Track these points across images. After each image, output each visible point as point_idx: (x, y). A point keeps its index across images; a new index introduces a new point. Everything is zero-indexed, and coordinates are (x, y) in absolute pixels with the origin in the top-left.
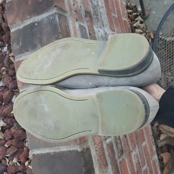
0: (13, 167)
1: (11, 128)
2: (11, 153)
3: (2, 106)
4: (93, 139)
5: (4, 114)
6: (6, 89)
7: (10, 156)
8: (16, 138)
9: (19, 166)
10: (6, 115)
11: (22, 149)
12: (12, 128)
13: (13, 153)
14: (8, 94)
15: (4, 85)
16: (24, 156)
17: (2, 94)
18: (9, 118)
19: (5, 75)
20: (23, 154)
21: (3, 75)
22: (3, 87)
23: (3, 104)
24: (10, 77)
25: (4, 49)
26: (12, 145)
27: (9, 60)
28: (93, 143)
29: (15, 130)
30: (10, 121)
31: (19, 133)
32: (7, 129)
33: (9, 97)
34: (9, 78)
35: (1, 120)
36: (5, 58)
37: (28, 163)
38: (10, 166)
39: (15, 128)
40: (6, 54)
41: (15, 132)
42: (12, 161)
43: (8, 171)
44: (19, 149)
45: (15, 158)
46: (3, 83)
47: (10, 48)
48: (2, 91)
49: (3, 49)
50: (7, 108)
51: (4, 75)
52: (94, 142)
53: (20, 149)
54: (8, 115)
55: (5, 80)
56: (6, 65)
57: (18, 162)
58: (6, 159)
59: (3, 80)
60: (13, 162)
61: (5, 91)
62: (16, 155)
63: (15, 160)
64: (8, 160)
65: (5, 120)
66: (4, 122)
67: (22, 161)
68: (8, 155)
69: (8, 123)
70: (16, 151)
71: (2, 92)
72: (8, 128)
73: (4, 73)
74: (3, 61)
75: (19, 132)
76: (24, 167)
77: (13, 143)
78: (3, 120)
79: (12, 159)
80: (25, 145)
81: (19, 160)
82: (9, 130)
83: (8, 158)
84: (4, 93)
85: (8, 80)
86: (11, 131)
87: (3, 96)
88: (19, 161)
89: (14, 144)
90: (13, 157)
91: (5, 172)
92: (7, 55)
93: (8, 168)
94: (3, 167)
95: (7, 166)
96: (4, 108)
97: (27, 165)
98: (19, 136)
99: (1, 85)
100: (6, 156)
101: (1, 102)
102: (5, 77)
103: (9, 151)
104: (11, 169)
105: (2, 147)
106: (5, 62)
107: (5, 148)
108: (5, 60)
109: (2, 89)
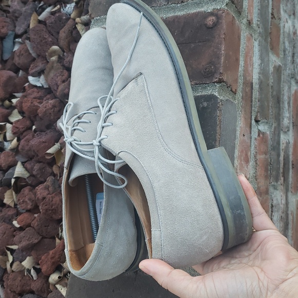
0: (19, 279)
1: (37, 185)
2: (24, 243)
3: (29, 131)
5: (30, 150)
6: (48, 96)
7: (18, 248)
8: (44, 211)
9: (35, 279)
10: (33, 153)
11: (51, 240)
12: (41, 186)
13: (28, 245)
14: (50, 106)
15: (45, 87)
16: (53, 260)
17: (36, 104)
18: (40, 162)
19: (55, 65)
20: (51, 252)
21: (50, 63)
22: (44, 91)
23: (34, 127)
24: (65, 71)
25: (67, 8)
26: (29, 225)
27: (72, 32)
29: (45, 193)
30: (40, 169)
31: (53, 202)
32: (28, 187)
33: (52, 114)
34: (62, 72)
35: (19, 164)
36: (65, 26)
37: (59, 277)
38: (14, 274)
39: (47, 188)
40: (70, 18)
41: (44, 198)
42: (21, 262)
43: (5, 284)
44: (43, 238)
45: (28, 258)
46: (46, 80)
47: (81, 6)
48: (39, 99)
49: (65, 7)
50: (41, 138)
51: (53, 62)
53: (47, 241)
54: (37, 156)
55: (52, 75)
56: (62, 42)
57: (34, 268)
58: (6, 255)
59: (49, 73)
60: (23, 266)
61: (45, 99)
62: (33, 252)
63: (27, 263)
64: (11, 258)
65: (28, 165)
66: (24, 169)
67: (44, 269)
68: (14, 247)
69: (34, 173)
70: (36, 241)
71: (38, 101)
72: (31, 185)
73: (54, 58)
74: (58, 33)
75: (54, 199)
76: (45, 285)
77: (33, 222)
78: (23, 163)
79: (21, 258)
80: (60, 234)
81: (38, 264)
82: (30, 190)
83: (12, 254)
84: (41, 103)
85: (58, 75)
86: (35, 194)
87: (37, 110)
88: (38, 267)
89: (35, 224)
90: (24, 253)
92: (71, 20)
93: (6, 275)
95: (6, 269)
96: (33, 137)
97: (54, 282)
98: (52, 210)
99: (39, 84)
100: (9, 247)
101: (28, 123)
102: (53, 67)
103: (21, 238)
104: (14, 280)
105: (7, 225)
106: (63, 34)
107: (12, 229)
108: (63, 30)
109: (40, 93)
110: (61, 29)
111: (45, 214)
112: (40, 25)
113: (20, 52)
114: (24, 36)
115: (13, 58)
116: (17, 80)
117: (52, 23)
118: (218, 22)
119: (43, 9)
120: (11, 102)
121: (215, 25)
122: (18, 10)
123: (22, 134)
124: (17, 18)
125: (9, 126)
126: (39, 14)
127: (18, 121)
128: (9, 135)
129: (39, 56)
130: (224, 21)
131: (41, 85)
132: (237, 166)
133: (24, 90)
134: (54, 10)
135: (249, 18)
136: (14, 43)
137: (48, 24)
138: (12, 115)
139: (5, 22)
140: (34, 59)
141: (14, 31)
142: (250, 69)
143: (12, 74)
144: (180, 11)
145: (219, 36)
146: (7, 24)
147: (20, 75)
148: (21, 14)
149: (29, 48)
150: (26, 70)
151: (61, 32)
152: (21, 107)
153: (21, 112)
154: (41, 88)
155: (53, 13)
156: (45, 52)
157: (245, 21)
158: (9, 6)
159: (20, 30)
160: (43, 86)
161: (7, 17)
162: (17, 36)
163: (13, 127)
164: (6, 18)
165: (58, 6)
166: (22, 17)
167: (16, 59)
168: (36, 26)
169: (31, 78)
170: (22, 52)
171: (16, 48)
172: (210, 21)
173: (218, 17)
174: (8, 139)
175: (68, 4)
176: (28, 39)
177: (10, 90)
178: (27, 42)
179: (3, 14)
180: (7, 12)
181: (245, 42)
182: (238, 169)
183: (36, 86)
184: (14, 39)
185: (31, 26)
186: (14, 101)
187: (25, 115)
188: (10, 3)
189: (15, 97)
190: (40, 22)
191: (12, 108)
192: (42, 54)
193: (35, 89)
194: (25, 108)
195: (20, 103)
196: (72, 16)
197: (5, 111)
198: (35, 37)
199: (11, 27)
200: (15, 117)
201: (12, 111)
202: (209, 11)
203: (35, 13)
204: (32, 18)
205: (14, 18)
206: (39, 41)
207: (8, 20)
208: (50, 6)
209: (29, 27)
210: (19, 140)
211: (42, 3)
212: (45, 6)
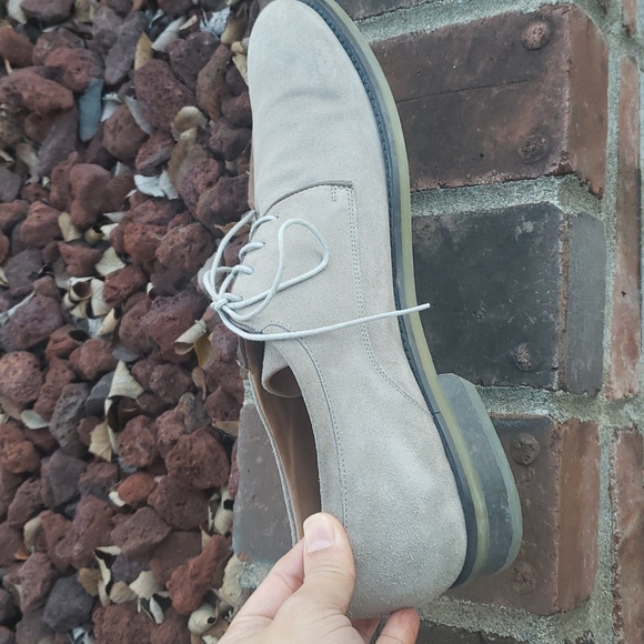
0: (126, 619)
1: (160, 412)
2: (132, 544)
3: (140, 295)
4: (616, 595)
5: (142, 336)
6: (178, 218)
7: (121, 554)
8: (174, 472)
9: (158, 621)
10: (148, 344)
11: (190, 534)
12: (167, 416)
13: (143, 546)
14: (183, 241)
15: (172, 196)
16: (197, 582)
17: (153, 235)
18: (163, 362)
19: (191, 148)
20: (192, 562)
21: (180, 145)
22: (168, 206)
23: (150, 287)
24: (212, 161)
25: (213, 20)
26: (143, 503)
27: (224, 75)
28: (611, 619)
29: (176, 431)
30: (165, 378)
31: (194, 452)
32: (141, 417)
33: (187, 258)
34: (205, 163)
35: (121, 366)
36: (208, 60)
37: (210, 620)
38: (114, 609)
39: (180, 419)
40: (219, 43)
41: (174, 442)
42: (128, 583)
43: (95, 631)
44: (175, 530)
45: (143, 575)
46: (173, 183)
47: (242, 15)
48: (159, 225)
49: (209, 18)
50: (164, 310)
51: (186, 143)
52: (617, 608)
53: (182, 537)
54: (159, 348)
55: (184, 170)
56: (204, 98)
57: (156, 597)
58: (97, 567)
59: (177, 167)
60: (133, 592)
61: (171, 223)
62: (151, 562)
63: (141, 586)
64: (106, 574)
65: (139, 369)
66: (131, 378)
67: (177, 599)
68: (113, 550)
69: (153, 386)
70: (159, 538)
71: (157, 229)
72: (145, 413)
73: (188, 134)
74: (195, 77)
75: (196, 446)
76: (180, 636)
77: (152, 496)
78: (129, 365)
79: (127, 574)
80: (211, 522)
81: (165, 589)
82: (146, 424)
83: (109, 566)
84: (162, 233)
85: (197, 170)
86: (155, 432)
87: (155, 248)
88: (165, 595)
89: (156, 499)
90: (135, 564)
91: (80, 625)
92: (221, 48)
93: (98, 611)
94: (77, 603)
95: (97, 597)
96: (149, 307)
97: (199, 630)
98: (192, 469)
99: (157, 193)
100: (104, 549)
101: (137, 277)
102: (185, 153)
103: (126, 532)
104: (115, 622)
105: (96, 500)
106: (205, 79)
107: (109, 510)
108: (205, 70)
109: (160, 212)
110: (201, 68)
111: (176, 477)
112: (156, 61)
113: (117, 121)
114: (124, 88)
115: (100, 136)
116: (110, 185)
117: (181, 56)
118: (552, 34)
119: (162, 26)
120: (100, 232)
121: (547, 41)
122: (108, 31)
123: (125, 301)
124: (107, 47)
125: (96, 284)
126: (154, 37)
127: (116, 273)
128: (98, 304)
129: (155, 129)
130: (567, 32)
131: (161, 194)
132: (610, 367)
133: (127, 205)
134: (185, 26)
135: (627, 20)
136: (103, 104)
137: (173, 59)
138: (104, 260)
139: (82, 58)
140: (146, 138)
141: (101, 76)
142: (633, 137)
143: (99, 170)
144: (463, 13)
145: (557, 67)
146: (86, 63)
147: (117, 173)
148: (114, 40)
149: (134, 114)
150: (130, 161)
151: (200, 75)
152: (122, 244)
153: (123, 255)
154: (163, 200)
155: (182, 34)
156: (168, 120)
157: (616, 28)
158: (90, 24)
159: (113, 74)
160: (166, 196)
161: (86, 47)
162: (108, 88)
163: (106, 286)
164: (85, 51)
165: (194, 18)
166: (117, 46)
167: (108, 137)
168: (149, 64)
169: (139, 180)
170: (120, 123)
171: (108, 114)
172: (534, 33)
173: (553, 23)
174: (96, 312)
175: (215, 10)
176: (132, 93)
177: (97, 207)
178: (130, 100)
179: (78, 43)
180: (85, 36)
181: (619, 76)
182: (613, 372)
183: (150, 197)
184: (103, 94)
185: (137, 65)
186: (107, 230)
187: (130, 260)
188: (92, 17)
189: (108, 221)
190: (156, 54)
191: (102, 244)
192: (163, 125)
193: (150, 204)
194: (129, 247)
195: (120, 233)
196: (224, 38)
197: (88, 252)
198: (147, 89)
199: (95, 69)
200: (111, 265)
201: (103, 252)
202: (533, 10)
203: (144, 35)
204: (139, 47)
205: (101, 50)
206: (154, 96)
207: (89, 54)
208: (176, 18)
209: (133, 67)
210: (118, 315)
211: (159, 13)
212: (165, 19)
